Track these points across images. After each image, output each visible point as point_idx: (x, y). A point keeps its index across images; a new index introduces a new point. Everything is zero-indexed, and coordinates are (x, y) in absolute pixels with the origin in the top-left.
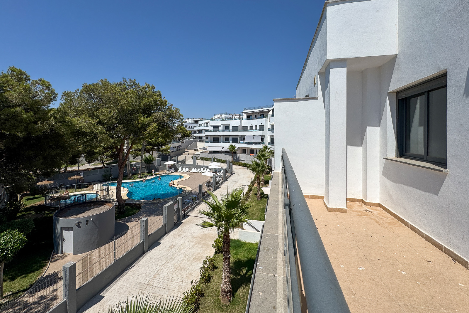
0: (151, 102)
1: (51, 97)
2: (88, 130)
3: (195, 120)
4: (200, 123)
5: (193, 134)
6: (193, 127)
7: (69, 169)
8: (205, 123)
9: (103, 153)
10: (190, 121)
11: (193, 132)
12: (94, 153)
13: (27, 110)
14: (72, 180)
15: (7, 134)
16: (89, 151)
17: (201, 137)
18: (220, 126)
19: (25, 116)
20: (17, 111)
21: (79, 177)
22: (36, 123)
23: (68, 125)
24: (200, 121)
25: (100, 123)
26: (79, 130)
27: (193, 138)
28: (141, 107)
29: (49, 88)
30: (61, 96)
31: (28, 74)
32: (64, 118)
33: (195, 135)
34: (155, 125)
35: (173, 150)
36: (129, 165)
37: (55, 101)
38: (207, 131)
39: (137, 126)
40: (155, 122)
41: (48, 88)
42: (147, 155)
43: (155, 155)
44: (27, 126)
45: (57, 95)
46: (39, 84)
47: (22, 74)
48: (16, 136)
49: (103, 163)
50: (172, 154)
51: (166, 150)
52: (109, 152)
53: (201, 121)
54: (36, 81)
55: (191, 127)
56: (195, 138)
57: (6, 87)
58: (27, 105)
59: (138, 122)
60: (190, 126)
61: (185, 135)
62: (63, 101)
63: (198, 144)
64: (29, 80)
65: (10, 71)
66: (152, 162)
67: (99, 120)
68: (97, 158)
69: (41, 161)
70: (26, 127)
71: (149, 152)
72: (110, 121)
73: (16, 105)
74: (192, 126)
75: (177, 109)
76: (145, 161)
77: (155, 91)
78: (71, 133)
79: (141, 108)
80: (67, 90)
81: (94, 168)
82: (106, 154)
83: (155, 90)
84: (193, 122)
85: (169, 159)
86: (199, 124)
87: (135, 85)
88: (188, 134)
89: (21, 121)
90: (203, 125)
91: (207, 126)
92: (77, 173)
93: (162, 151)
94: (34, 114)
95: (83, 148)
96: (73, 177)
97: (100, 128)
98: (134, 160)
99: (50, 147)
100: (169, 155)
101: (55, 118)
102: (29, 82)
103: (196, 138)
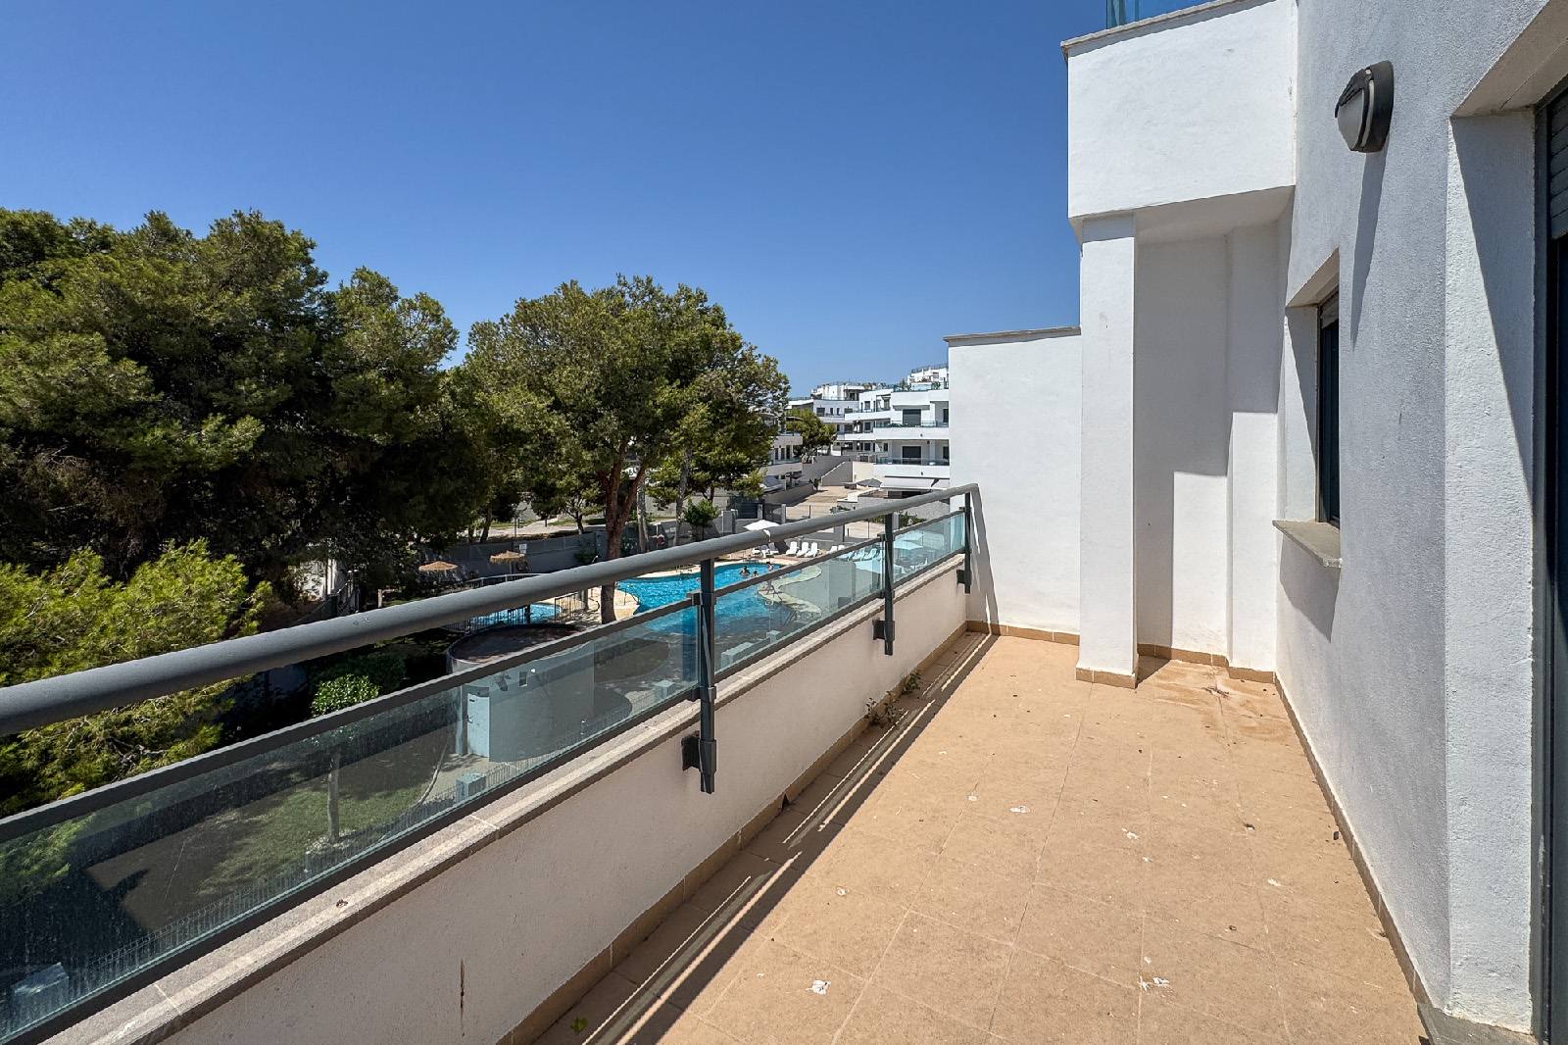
0: (692, 342)
1: (443, 341)
2: (527, 428)
3: (850, 388)
4: (863, 397)
5: (841, 434)
6: (841, 412)
7: (493, 533)
8: (880, 398)
9: (577, 491)
10: (831, 393)
11: (842, 429)
12: (553, 491)
13: (390, 377)
14: (499, 563)
15: (353, 438)
16: (542, 484)
17: (867, 446)
18: (927, 408)
19: (385, 392)
20: (370, 380)
21: (514, 555)
22: (410, 408)
23: (483, 412)
24: (863, 391)
25: (557, 406)
26: (506, 426)
27: (843, 449)
28: (664, 357)
29: (438, 316)
30: (468, 337)
31: (393, 284)
32: (472, 396)
33: (849, 437)
34: (702, 409)
35: (775, 487)
36: (644, 528)
37: (454, 349)
38: (886, 423)
39: (654, 412)
40: (704, 400)
41: (436, 318)
42: (697, 500)
43: (721, 499)
44: (391, 417)
45: (456, 333)
46: (415, 309)
47: (381, 284)
48: (369, 441)
49: (579, 520)
50: (770, 499)
51: (754, 485)
52: (595, 489)
53: (867, 390)
54: (410, 302)
55: (835, 412)
56: (851, 446)
57: (347, 321)
58: (389, 363)
59: (654, 402)
60: (832, 409)
61: (816, 438)
62: (472, 348)
63: (856, 465)
64: (396, 298)
65: (357, 280)
66: (709, 522)
67: (553, 398)
68: (563, 506)
69: (423, 507)
70: (389, 420)
71: (703, 491)
72: (581, 399)
73: (367, 366)
74: (838, 409)
75: (768, 359)
76: (689, 515)
77: (706, 308)
78: (489, 434)
79: (666, 361)
80: (481, 319)
81: (556, 533)
82: (584, 494)
83: (706, 305)
84: (843, 395)
85: (760, 513)
86: (861, 401)
87: (651, 293)
88: (826, 435)
89: (378, 406)
90: (872, 407)
91: (887, 408)
92: (509, 544)
93: (741, 487)
94: (404, 386)
95: (526, 476)
96: (501, 556)
97: (558, 421)
98: (662, 514)
99: (442, 471)
100: (762, 502)
101: (453, 394)
102: (395, 306)
103: (850, 448)
